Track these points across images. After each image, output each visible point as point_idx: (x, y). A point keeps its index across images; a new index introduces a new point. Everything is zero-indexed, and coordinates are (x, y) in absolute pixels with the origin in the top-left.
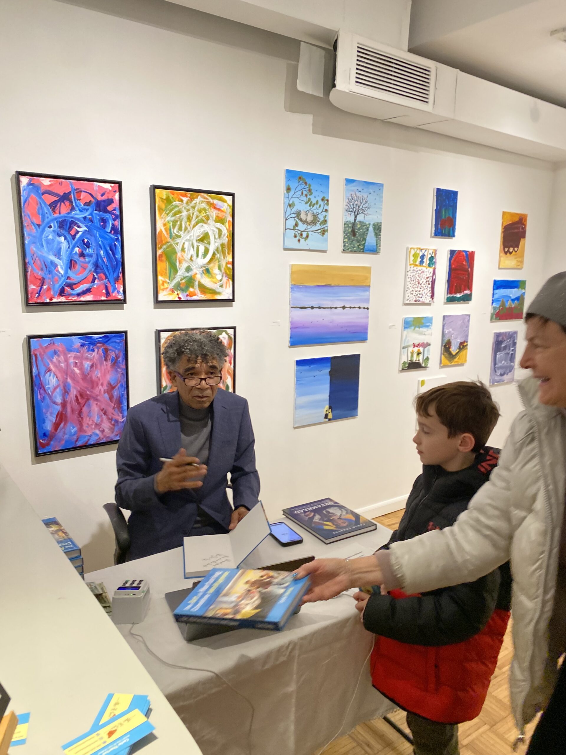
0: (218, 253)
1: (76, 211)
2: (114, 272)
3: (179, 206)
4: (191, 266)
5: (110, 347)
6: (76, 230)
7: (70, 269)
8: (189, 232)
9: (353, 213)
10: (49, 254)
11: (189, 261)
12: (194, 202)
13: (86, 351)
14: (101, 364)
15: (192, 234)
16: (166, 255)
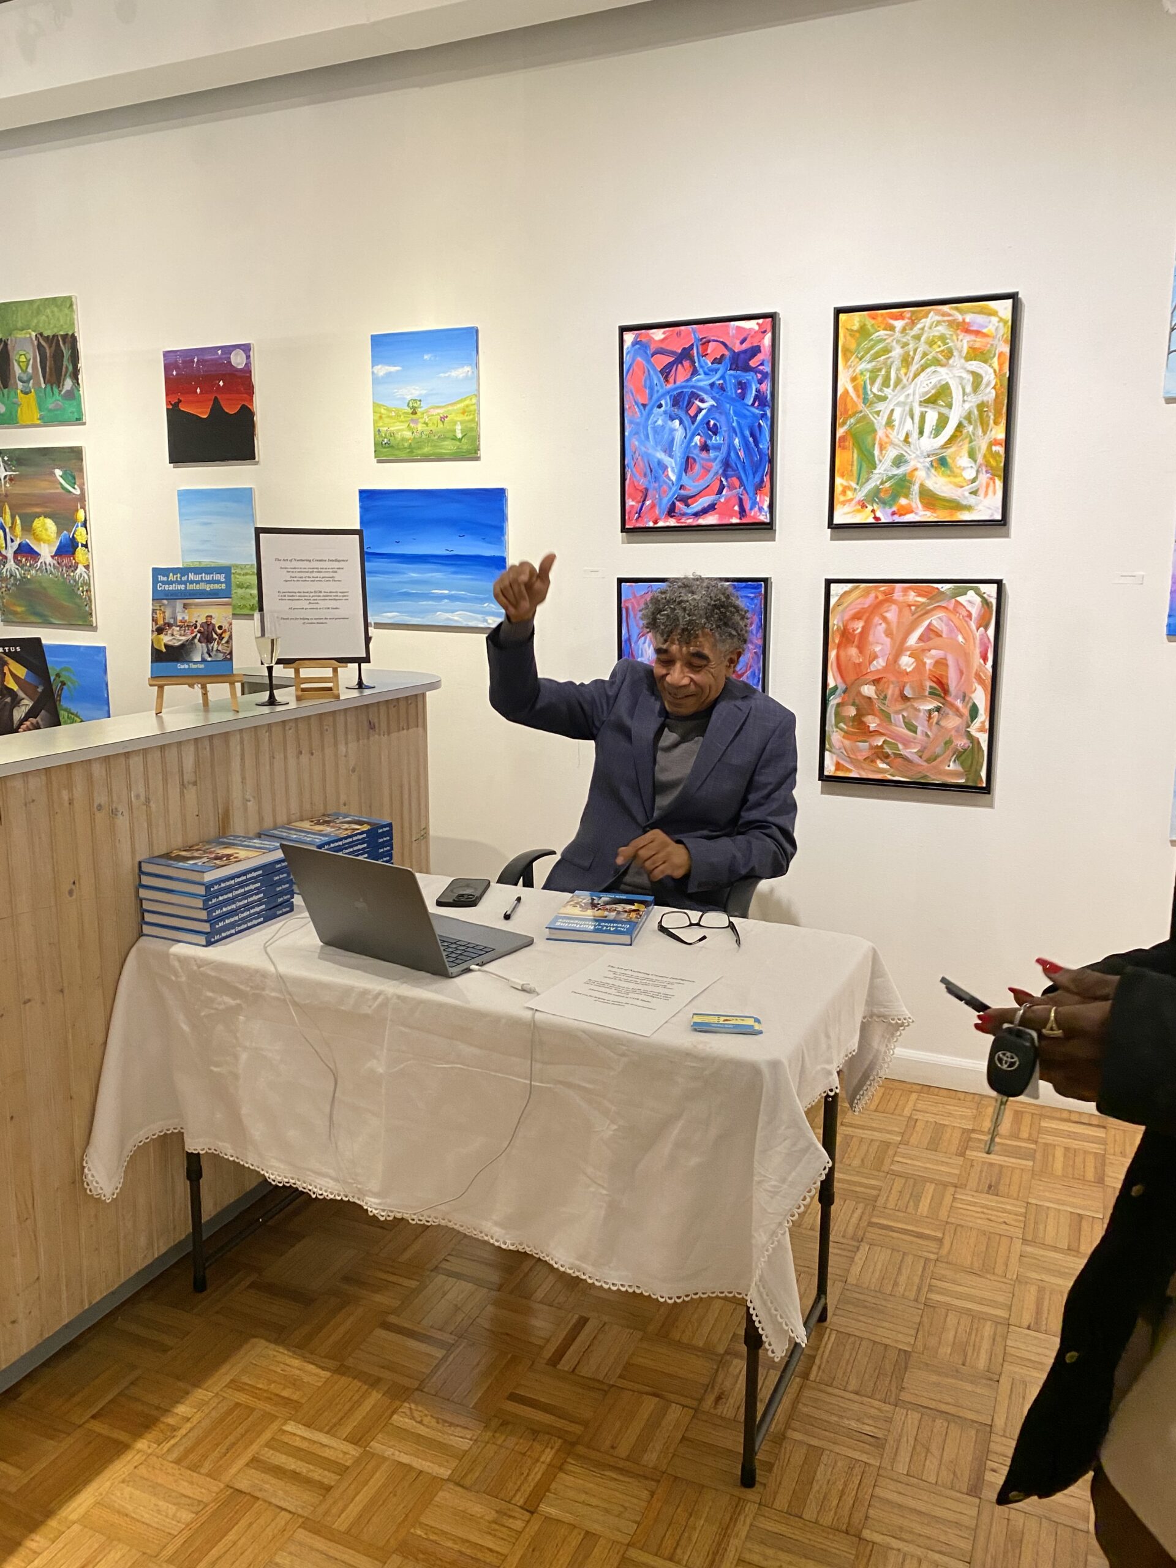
0: (970, 423)
1: (699, 374)
2: (754, 474)
3: (885, 340)
4: (905, 454)
6: (698, 406)
7: (686, 473)
8: (903, 388)
10: (657, 451)
11: (901, 444)
12: (919, 326)
15: (910, 391)
16: (854, 435)
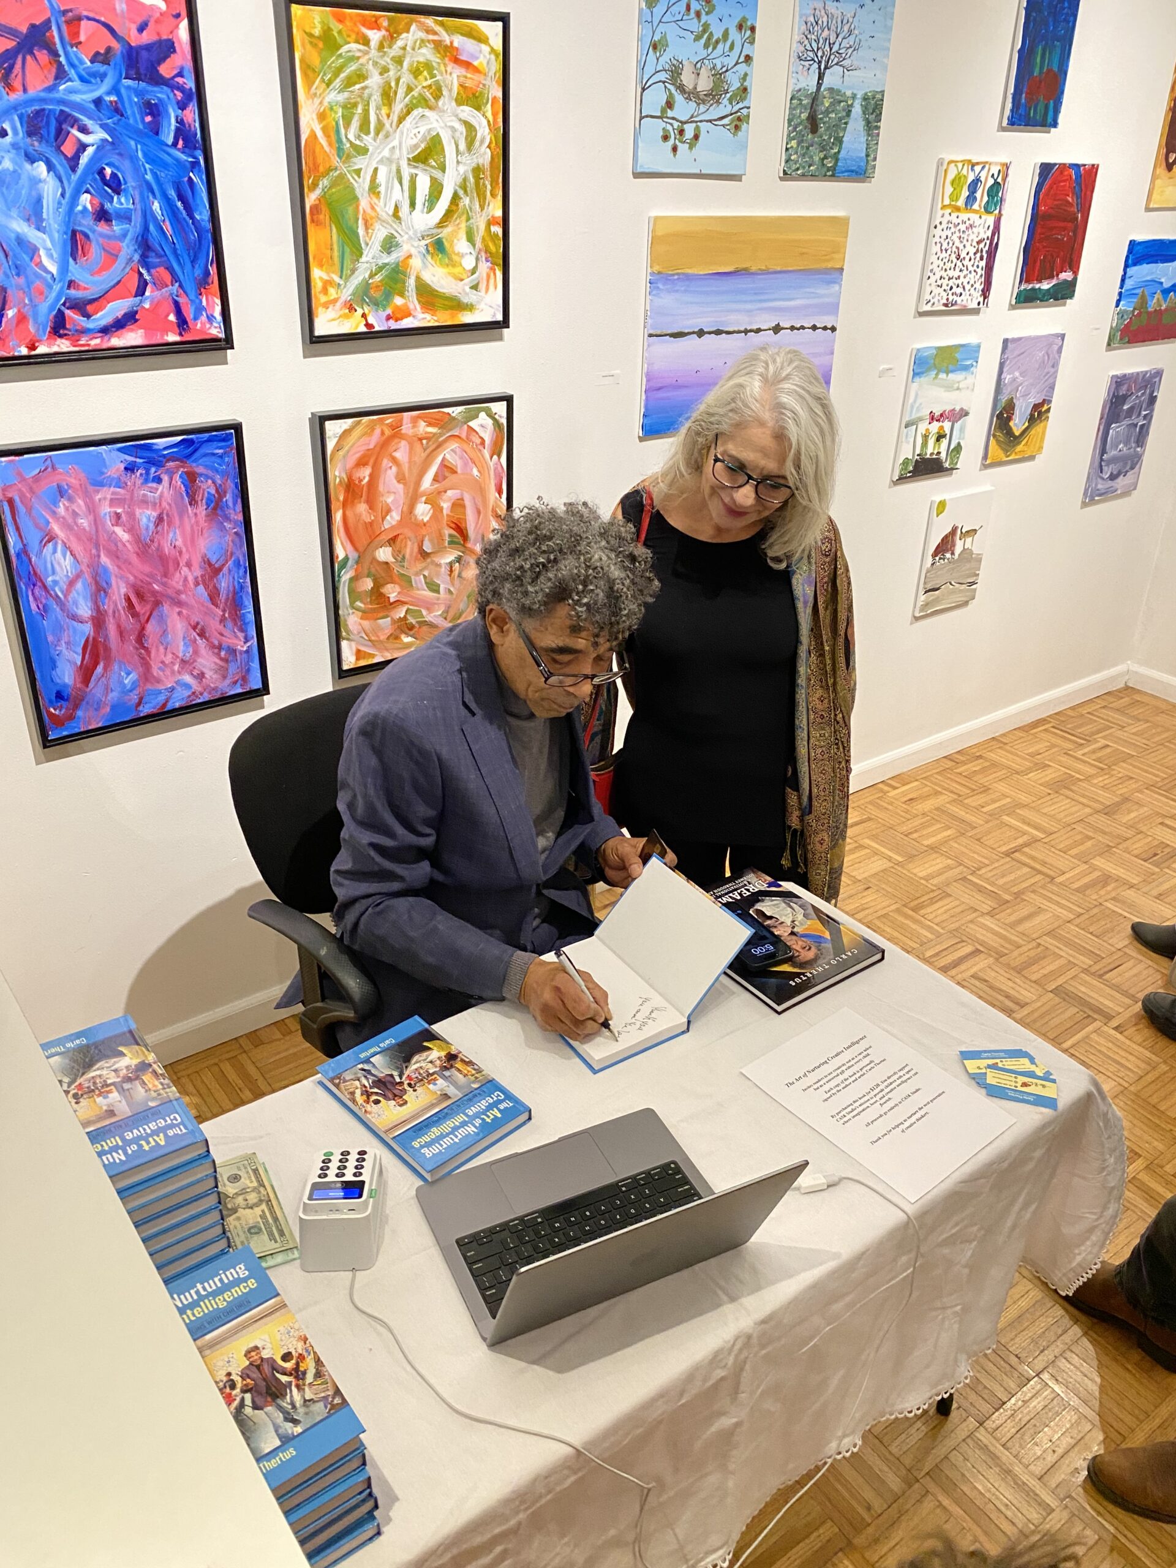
0: (466, 192)
1: (70, 80)
2: (193, 262)
3: (358, 58)
4: (396, 234)
5: (200, 470)
6: (79, 140)
7: (75, 259)
8: (387, 136)
9: (816, 66)
10: (11, 217)
11: (390, 220)
12: (400, 43)
13: (139, 482)
14: (182, 513)
15: (396, 143)
16: (329, 204)
